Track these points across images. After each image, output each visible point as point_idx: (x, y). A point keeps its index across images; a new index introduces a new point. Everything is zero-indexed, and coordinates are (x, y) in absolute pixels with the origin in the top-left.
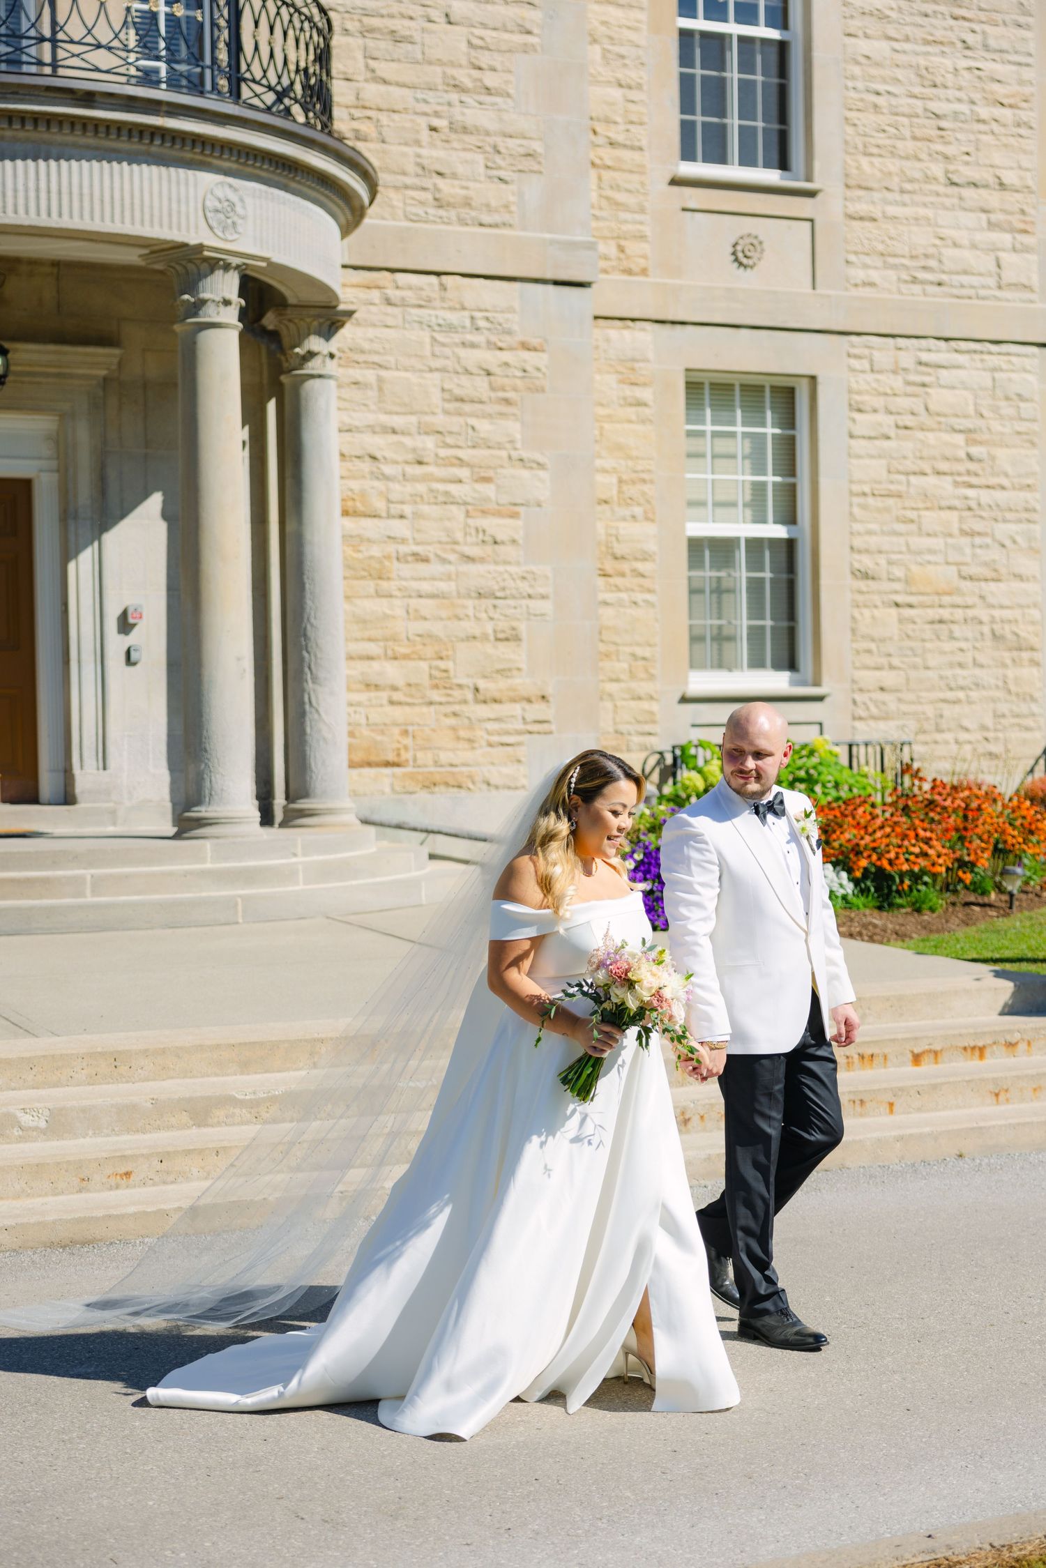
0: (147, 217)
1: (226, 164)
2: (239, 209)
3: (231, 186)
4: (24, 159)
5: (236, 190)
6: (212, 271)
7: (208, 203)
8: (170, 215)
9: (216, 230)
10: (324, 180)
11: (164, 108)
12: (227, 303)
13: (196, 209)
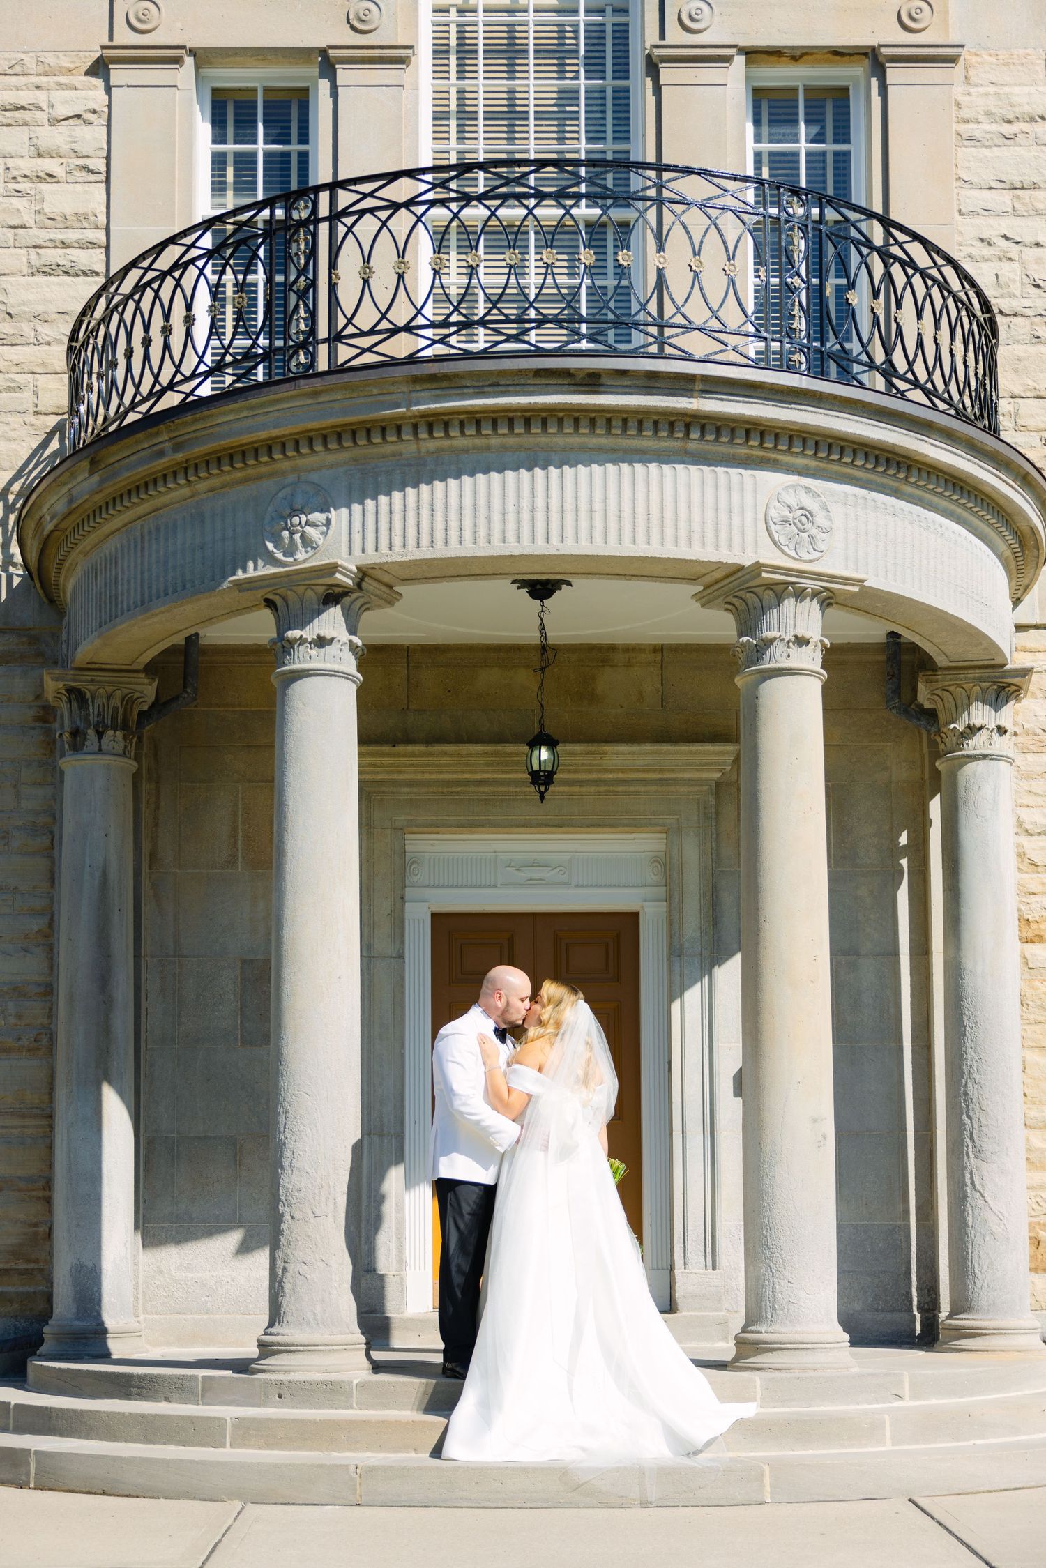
0: (683, 534)
1: (800, 461)
2: (820, 519)
3: (807, 490)
4: (516, 469)
5: (816, 495)
6: (779, 603)
7: (772, 513)
8: (717, 531)
9: (785, 549)
10: (957, 484)
11: (699, 386)
12: (801, 641)
13: (756, 519)
